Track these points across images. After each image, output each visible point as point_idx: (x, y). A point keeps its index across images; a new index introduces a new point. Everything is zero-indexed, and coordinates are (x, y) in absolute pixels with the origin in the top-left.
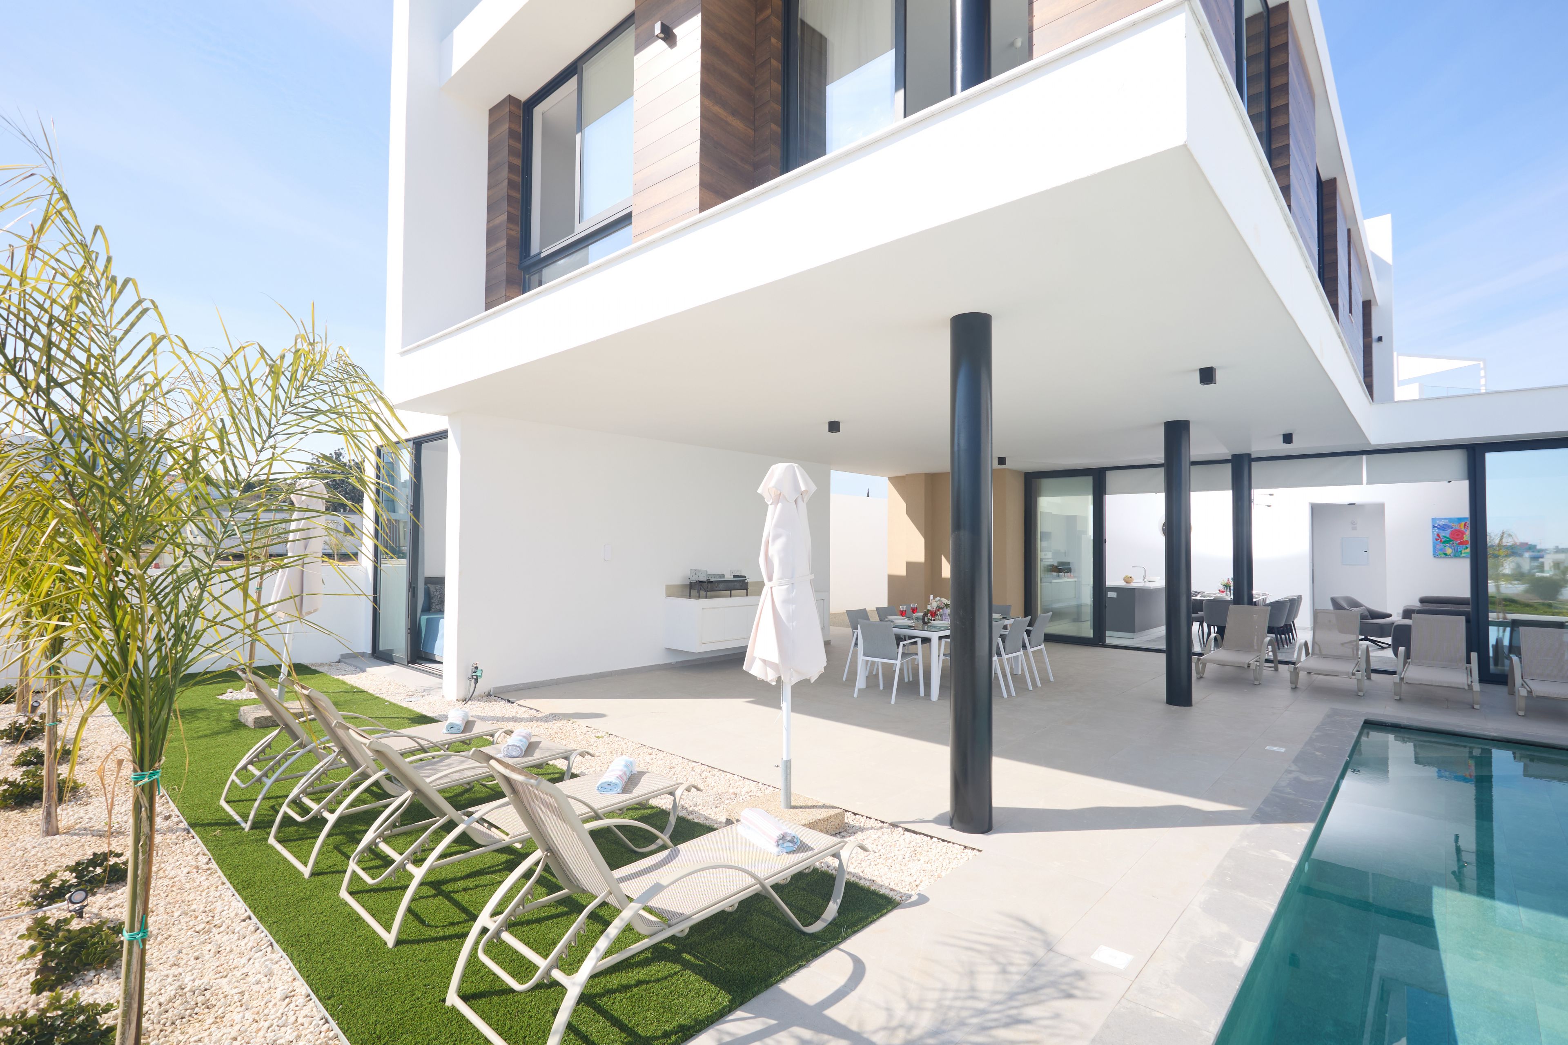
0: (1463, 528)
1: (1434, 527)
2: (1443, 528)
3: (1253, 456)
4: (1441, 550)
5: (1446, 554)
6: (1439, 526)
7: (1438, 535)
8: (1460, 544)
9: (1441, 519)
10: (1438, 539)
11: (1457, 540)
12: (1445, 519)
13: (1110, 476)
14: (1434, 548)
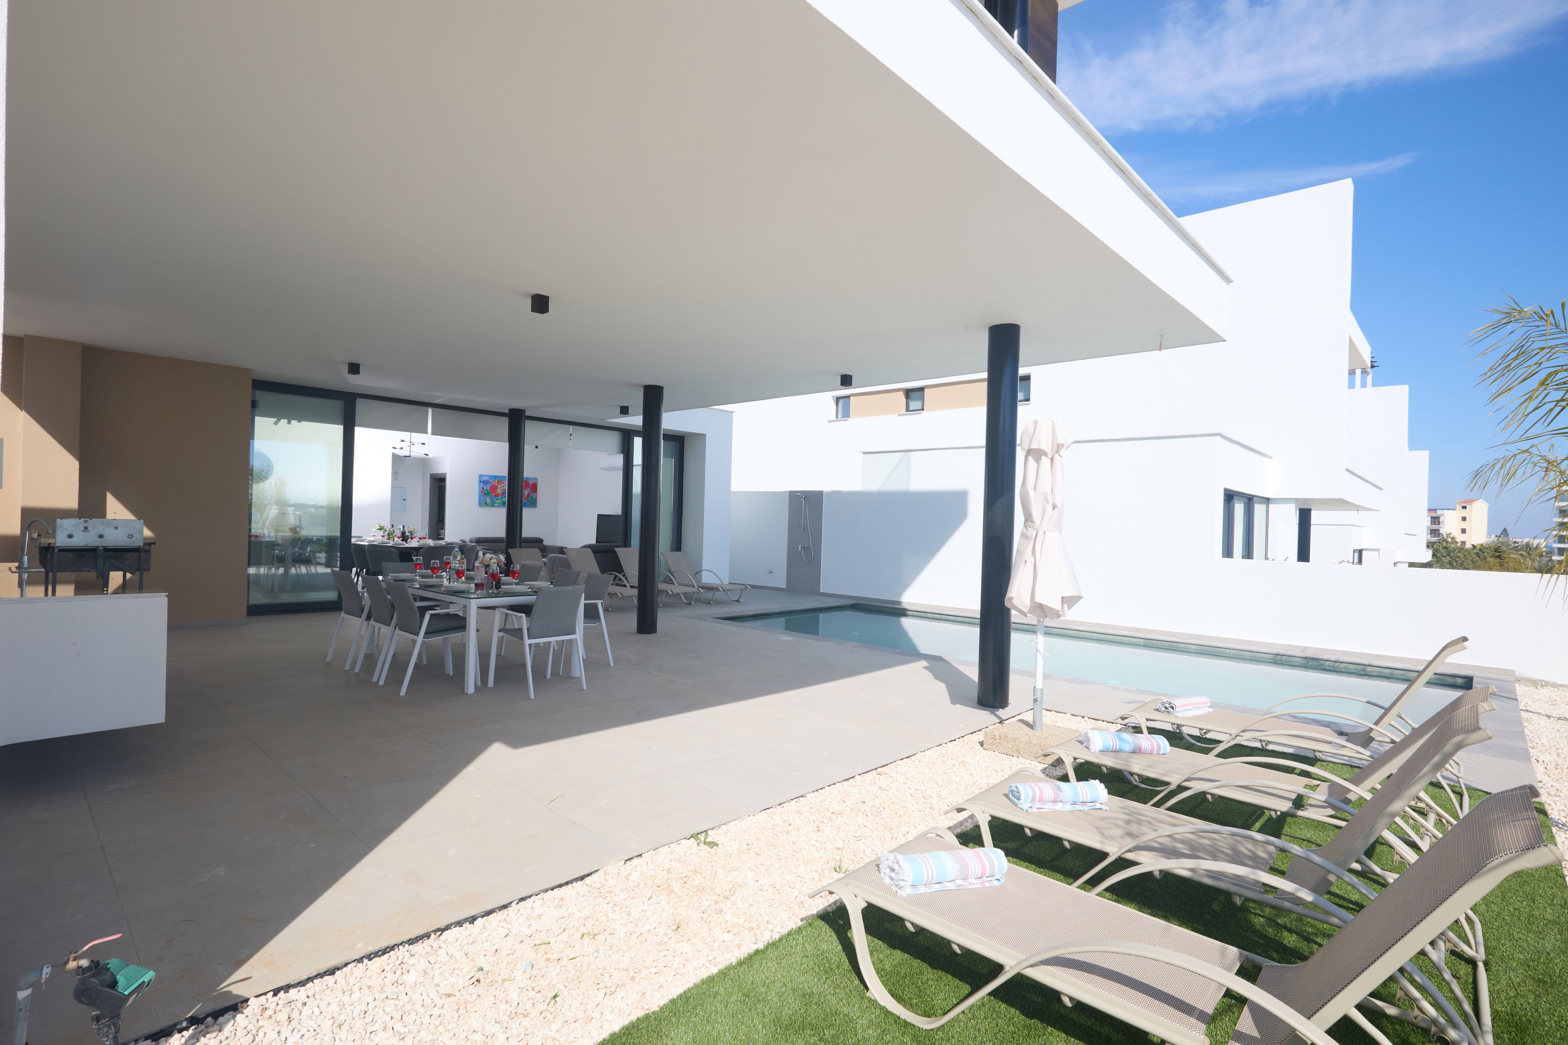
0: (497, 484)
1: (481, 482)
2: (485, 483)
3: (527, 414)
4: (483, 500)
5: (486, 504)
6: (483, 481)
7: (483, 488)
8: (495, 496)
9: (485, 476)
10: (483, 493)
11: (493, 492)
12: (487, 476)
13: (360, 404)
14: (480, 498)
